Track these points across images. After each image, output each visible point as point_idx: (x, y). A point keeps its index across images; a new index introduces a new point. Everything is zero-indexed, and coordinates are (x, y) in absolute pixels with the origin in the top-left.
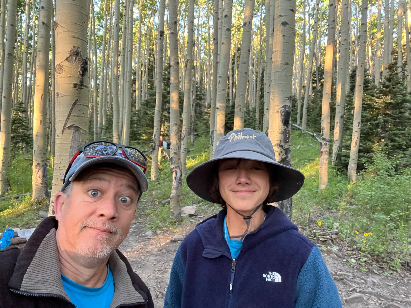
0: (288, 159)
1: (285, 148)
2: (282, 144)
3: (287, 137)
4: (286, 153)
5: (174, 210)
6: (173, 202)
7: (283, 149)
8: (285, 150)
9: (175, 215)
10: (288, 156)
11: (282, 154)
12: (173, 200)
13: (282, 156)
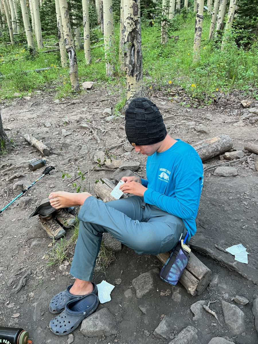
0: (137, 30)
1: (134, 20)
2: (132, 16)
3: (136, 10)
4: (136, 24)
5: (74, 84)
6: (72, 77)
7: (133, 21)
8: (134, 21)
9: (75, 88)
10: (137, 27)
11: (132, 25)
12: (71, 76)
13: (132, 27)
